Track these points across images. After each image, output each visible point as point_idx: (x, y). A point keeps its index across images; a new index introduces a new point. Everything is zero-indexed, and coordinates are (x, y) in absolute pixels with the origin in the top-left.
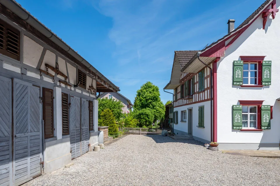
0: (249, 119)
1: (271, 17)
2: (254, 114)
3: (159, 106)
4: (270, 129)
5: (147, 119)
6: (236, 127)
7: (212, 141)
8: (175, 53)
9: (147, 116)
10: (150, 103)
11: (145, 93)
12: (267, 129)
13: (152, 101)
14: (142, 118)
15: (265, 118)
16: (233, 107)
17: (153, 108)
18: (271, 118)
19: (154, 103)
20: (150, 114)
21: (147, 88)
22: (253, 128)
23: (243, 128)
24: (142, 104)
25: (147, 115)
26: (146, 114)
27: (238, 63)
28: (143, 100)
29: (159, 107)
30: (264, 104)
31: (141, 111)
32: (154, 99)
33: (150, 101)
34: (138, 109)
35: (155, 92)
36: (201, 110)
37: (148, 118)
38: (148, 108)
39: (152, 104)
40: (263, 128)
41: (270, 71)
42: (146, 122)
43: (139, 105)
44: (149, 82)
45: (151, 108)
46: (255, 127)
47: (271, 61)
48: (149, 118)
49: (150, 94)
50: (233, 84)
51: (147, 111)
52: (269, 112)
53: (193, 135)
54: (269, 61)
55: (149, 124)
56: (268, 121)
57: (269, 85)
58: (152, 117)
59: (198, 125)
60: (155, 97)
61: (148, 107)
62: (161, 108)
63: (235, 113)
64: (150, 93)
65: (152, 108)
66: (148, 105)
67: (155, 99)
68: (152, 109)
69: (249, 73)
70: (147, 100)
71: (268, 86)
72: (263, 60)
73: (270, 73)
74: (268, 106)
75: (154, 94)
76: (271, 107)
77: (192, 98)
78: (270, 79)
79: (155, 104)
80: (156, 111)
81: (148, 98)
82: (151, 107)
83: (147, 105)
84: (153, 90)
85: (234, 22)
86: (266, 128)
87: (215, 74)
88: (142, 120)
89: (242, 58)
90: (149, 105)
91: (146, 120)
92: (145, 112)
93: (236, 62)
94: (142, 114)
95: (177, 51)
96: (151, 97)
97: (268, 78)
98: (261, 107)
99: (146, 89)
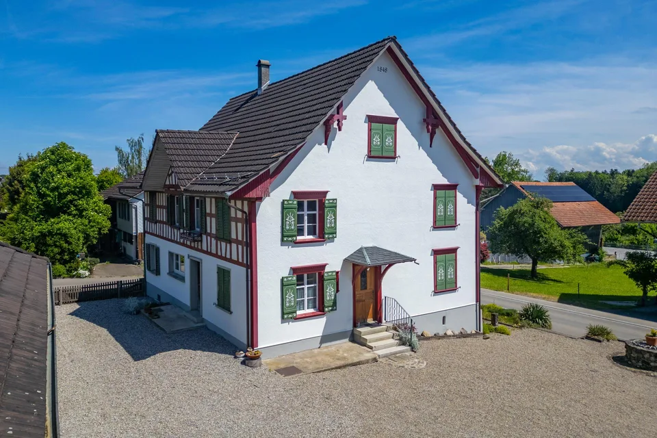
0: (306, 296)
1: (335, 125)
2: (313, 285)
3: (97, 208)
4: (336, 310)
5: (65, 245)
6: (288, 315)
7: (248, 346)
8: (157, 135)
9: (63, 238)
10: (71, 201)
11: (53, 176)
12: (332, 310)
13: (76, 197)
14: (50, 245)
15: (329, 292)
16: (282, 280)
17: (81, 216)
18: (338, 291)
19: (81, 202)
20: (73, 232)
21: (61, 163)
22: (312, 310)
23: (299, 313)
24: (46, 204)
25: (65, 236)
26: (60, 234)
27: (289, 204)
28: (49, 196)
29: (96, 211)
30: (327, 269)
31: (45, 227)
32: (80, 192)
33: (69, 197)
34: (34, 219)
35: (82, 174)
36: (223, 276)
37: (67, 242)
38: (63, 217)
39: (75, 206)
40: (326, 309)
41: (335, 215)
42: (62, 252)
43: (38, 207)
44: (64, 145)
45: (74, 216)
46: (314, 307)
47: (336, 199)
48: (70, 243)
49: (71, 181)
50: (282, 240)
51: (64, 224)
52: (334, 282)
53: (203, 317)
54: (333, 200)
55: (71, 259)
56: (333, 298)
57: (334, 238)
58: (79, 240)
59: (216, 302)
60: (84, 187)
61: (64, 212)
62: (101, 212)
63: (286, 290)
64: (69, 175)
65: (77, 214)
66: (66, 207)
67: (84, 191)
68: (77, 217)
69: (306, 218)
70: (62, 196)
71: (332, 240)
72: (325, 197)
73: (335, 219)
74: (332, 272)
75: (81, 178)
76: (337, 273)
77: (201, 241)
78: (336, 229)
79: (85, 206)
80: (89, 222)
81: (65, 190)
82: (74, 212)
83: (61, 207)
84: (78, 169)
85: (268, 66)
86: (330, 308)
87: (253, 224)
88: (50, 249)
89: (296, 195)
90: (69, 208)
91: (60, 247)
92: (59, 229)
93: (286, 202)
94: (50, 233)
95: (162, 131)
96: (74, 187)
97: (332, 227)
98: (323, 276)
99: (55, 163)
